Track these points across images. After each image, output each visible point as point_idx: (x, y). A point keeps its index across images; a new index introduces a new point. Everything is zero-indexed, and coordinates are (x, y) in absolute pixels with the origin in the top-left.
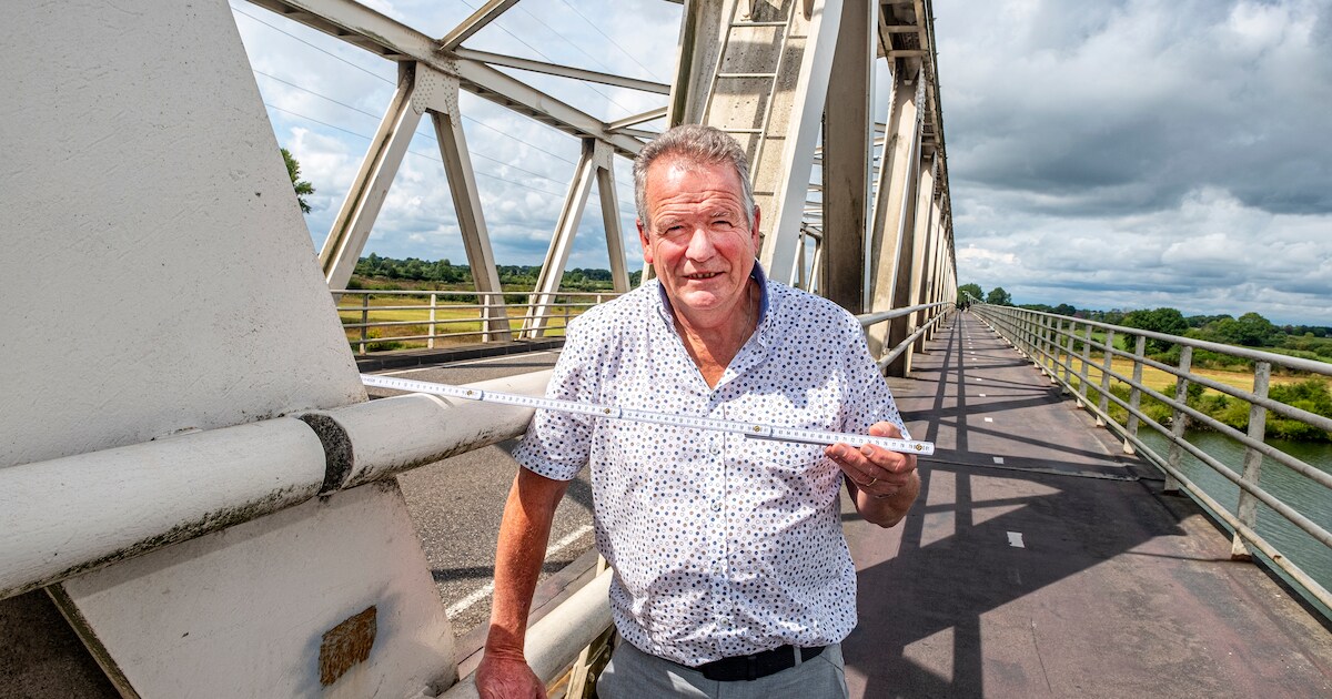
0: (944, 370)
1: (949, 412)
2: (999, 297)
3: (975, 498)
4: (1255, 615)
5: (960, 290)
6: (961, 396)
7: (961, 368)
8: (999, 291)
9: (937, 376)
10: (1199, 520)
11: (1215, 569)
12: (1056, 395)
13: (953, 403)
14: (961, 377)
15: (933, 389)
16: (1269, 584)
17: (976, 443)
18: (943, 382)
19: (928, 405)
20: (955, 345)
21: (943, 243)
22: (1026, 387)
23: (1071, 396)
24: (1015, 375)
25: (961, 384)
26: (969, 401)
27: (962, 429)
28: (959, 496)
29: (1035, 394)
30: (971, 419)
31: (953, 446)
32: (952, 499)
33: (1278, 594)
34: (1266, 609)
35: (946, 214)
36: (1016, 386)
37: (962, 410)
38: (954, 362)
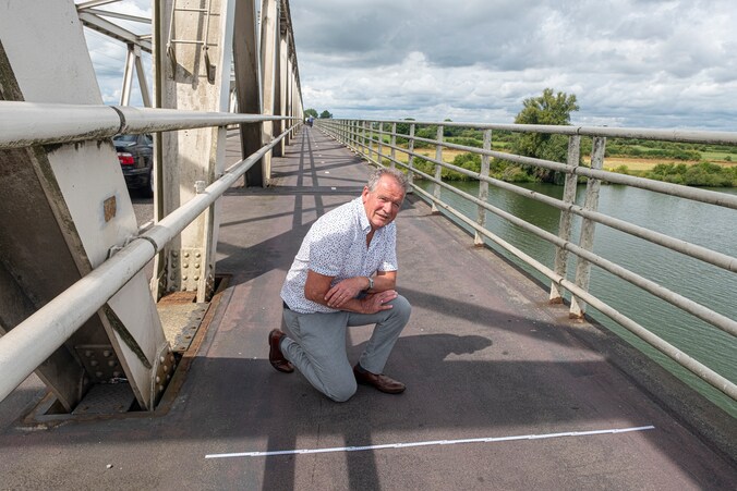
0: (302, 152)
1: (307, 170)
2: (326, 115)
3: (325, 204)
4: (440, 231)
5: (305, 112)
6: (312, 163)
7: (310, 151)
8: (326, 112)
9: (299, 155)
10: (421, 202)
11: (426, 219)
12: (359, 160)
13: (309, 166)
14: (311, 155)
15: (298, 161)
16: (445, 220)
17: (322, 183)
18: (302, 158)
19: (296, 168)
20: (306, 141)
21: (295, 84)
22: (344, 157)
23: (364, 160)
24: (337, 152)
25: (312, 158)
26: (316, 166)
27: (315, 178)
28: (317, 204)
29: (348, 160)
30: (318, 173)
31: (311, 185)
32: (314, 206)
33: (448, 223)
34: (443, 229)
35: (295, 66)
36: (339, 157)
37: (314, 169)
38: (306, 148)
